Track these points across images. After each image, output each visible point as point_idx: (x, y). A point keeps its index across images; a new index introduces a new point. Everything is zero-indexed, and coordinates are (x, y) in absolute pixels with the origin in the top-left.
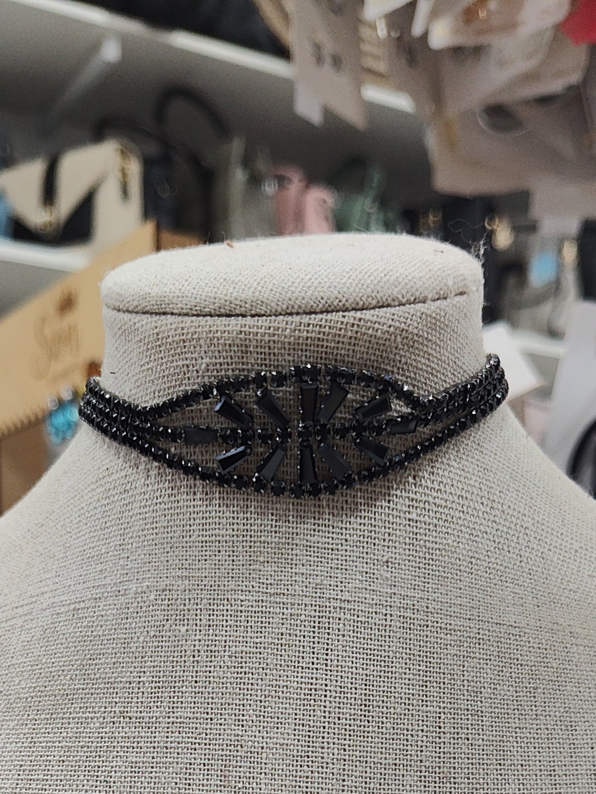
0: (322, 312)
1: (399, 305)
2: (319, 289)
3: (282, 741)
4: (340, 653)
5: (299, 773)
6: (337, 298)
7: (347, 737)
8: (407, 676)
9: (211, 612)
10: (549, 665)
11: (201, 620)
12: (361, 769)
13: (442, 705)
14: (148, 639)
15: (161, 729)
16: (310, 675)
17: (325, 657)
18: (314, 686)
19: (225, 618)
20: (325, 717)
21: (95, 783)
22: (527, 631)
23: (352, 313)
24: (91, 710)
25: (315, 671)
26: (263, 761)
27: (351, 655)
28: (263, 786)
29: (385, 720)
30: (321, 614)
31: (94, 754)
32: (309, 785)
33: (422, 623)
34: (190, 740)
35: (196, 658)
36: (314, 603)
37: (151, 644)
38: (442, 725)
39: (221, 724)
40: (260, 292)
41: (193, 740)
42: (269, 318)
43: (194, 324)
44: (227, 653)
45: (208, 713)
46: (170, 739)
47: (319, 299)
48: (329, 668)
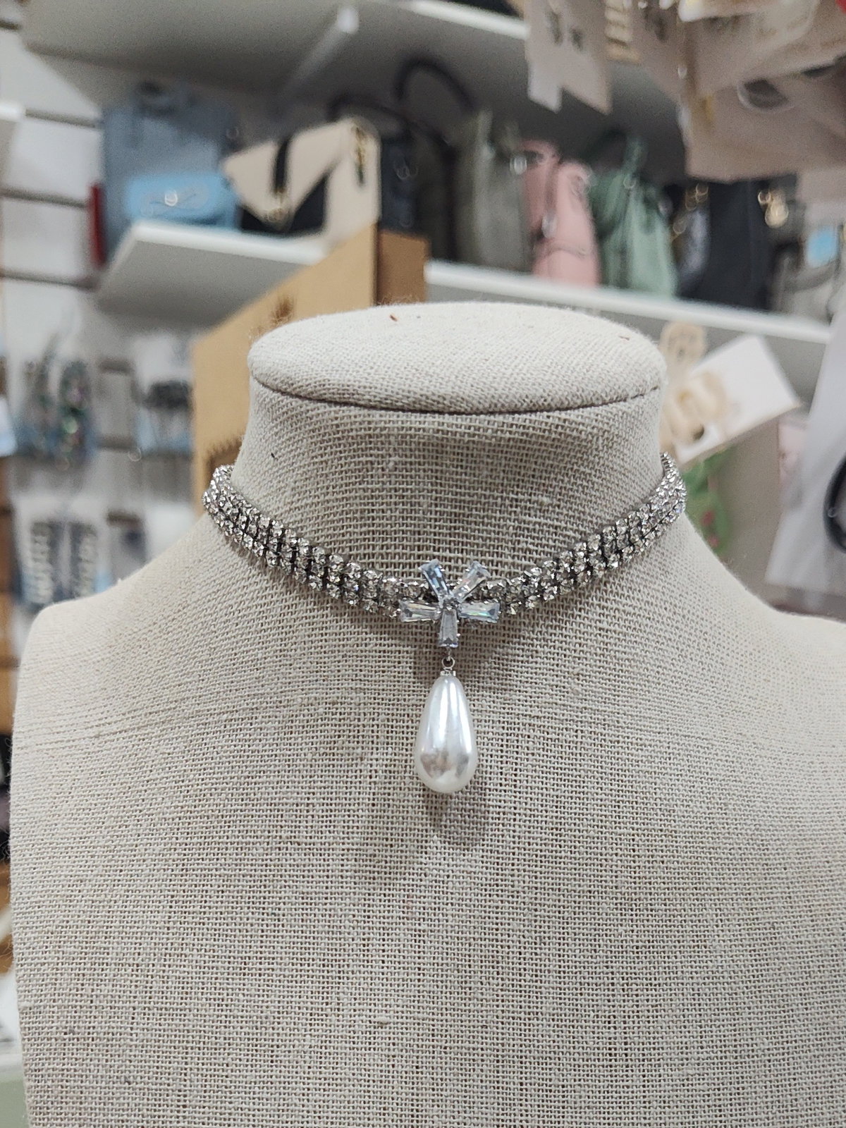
0: (525, 412)
1: (602, 405)
2: (523, 386)
3: (470, 869)
4: (530, 773)
5: (488, 903)
6: (542, 397)
7: (539, 863)
8: (599, 797)
9: (390, 729)
10: (738, 779)
11: (378, 737)
12: (554, 897)
13: (635, 826)
14: (317, 757)
15: (335, 857)
16: (498, 798)
17: (513, 777)
18: (502, 810)
19: (405, 735)
20: (514, 842)
21: (261, 916)
22: (716, 743)
23: (557, 414)
24: (252, 834)
25: (503, 793)
26: (449, 890)
27: (541, 775)
28: (450, 918)
29: (577, 844)
30: (510, 732)
31: (259, 883)
32: (500, 915)
33: (614, 739)
34: (368, 868)
35: (373, 779)
36: (502, 719)
37: (321, 762)
38: (636, 847)
39: (402, 851)
40: (460, 387)
41: (372, 869)
42: (469, 417)
43: (383, 419)
44: (407, 774)
45: (387, 839)
46: (345, 868)
47: (524, 397)
48: (517, 789)
